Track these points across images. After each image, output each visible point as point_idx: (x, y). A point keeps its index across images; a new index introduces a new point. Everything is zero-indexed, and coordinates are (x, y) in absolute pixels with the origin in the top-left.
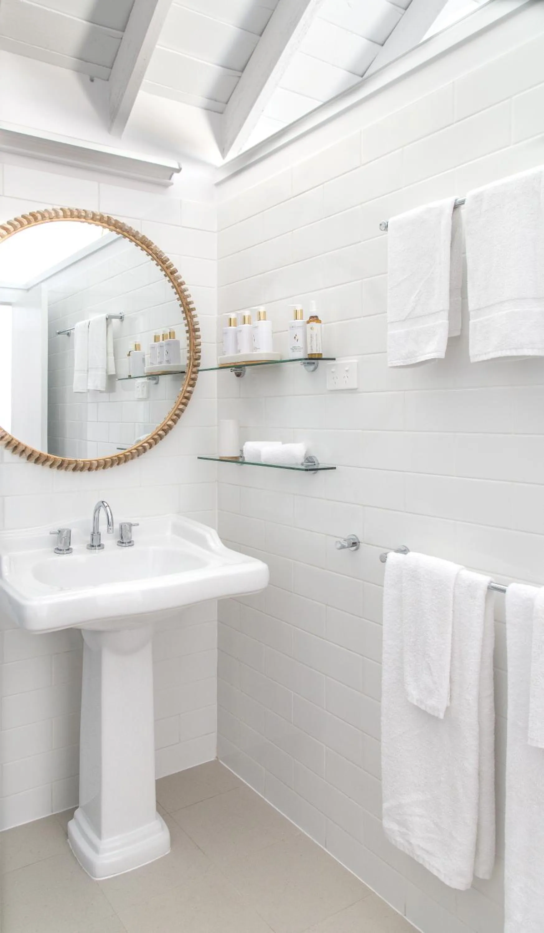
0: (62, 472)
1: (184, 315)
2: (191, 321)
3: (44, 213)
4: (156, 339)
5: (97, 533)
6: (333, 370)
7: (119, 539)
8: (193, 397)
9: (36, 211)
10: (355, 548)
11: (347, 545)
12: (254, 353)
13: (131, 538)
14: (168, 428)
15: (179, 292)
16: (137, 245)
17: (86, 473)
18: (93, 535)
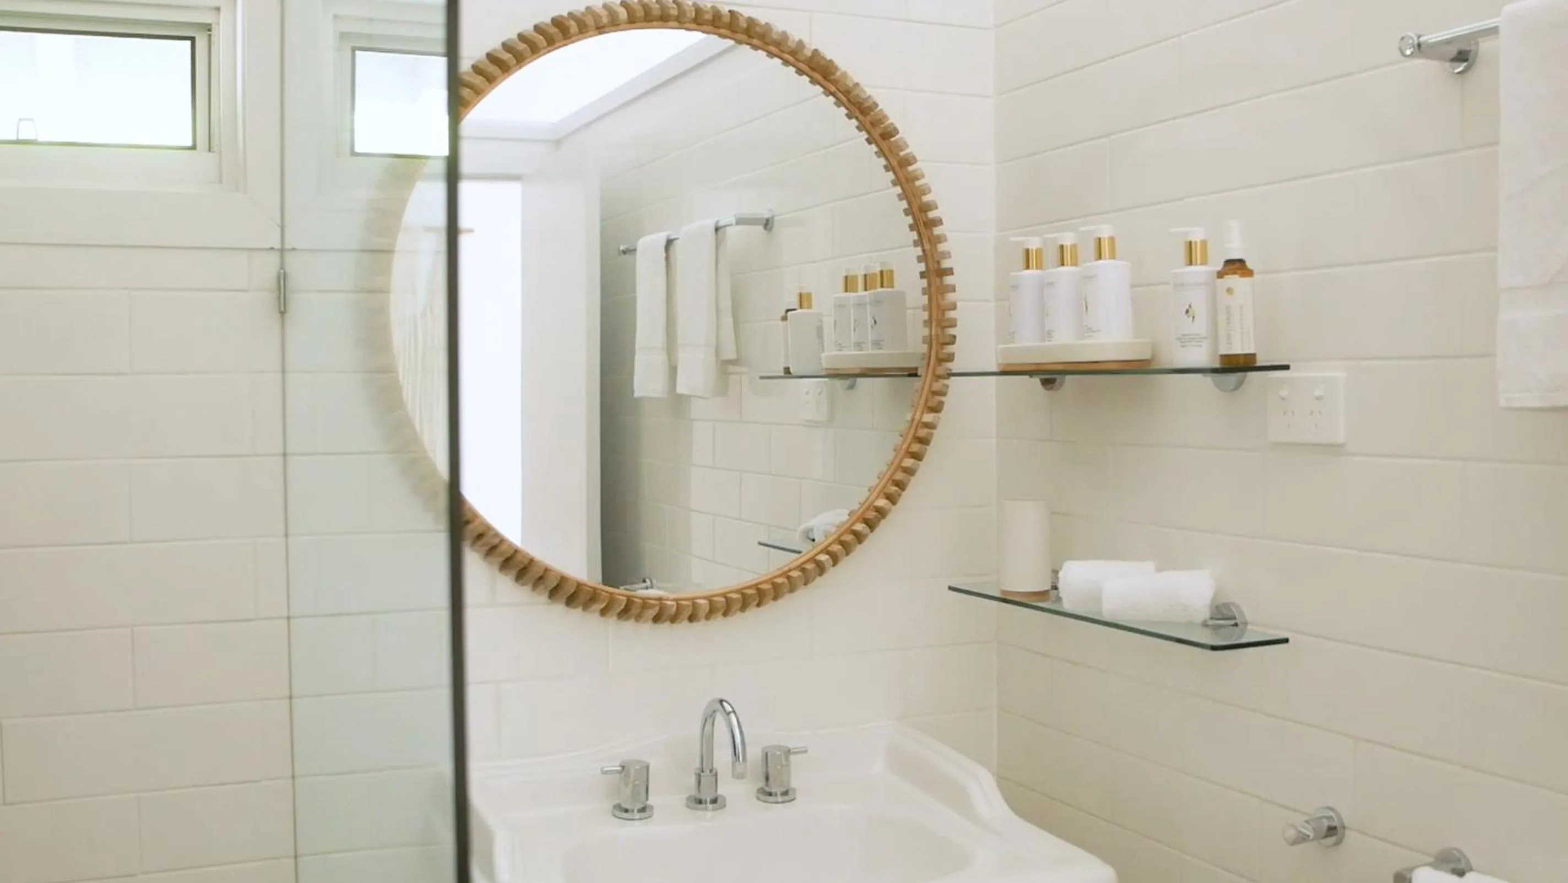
0: (629, 626)
1: (914, 236)
2: (931, 250)
3: (584, 18)
4: (849, 283)
5: (708, 772)
6: (1284, 393)
7: (761, 784)
8: (938, 437)
9: (565, 14)
10: (1332, 840)
11: (1311, 835)
12: (1086, 341)
13: (789, 783)
14: (876, 517)
15: (903, 180)
16: (800, 72)
17: (683, 627)
18: (699, 776)
